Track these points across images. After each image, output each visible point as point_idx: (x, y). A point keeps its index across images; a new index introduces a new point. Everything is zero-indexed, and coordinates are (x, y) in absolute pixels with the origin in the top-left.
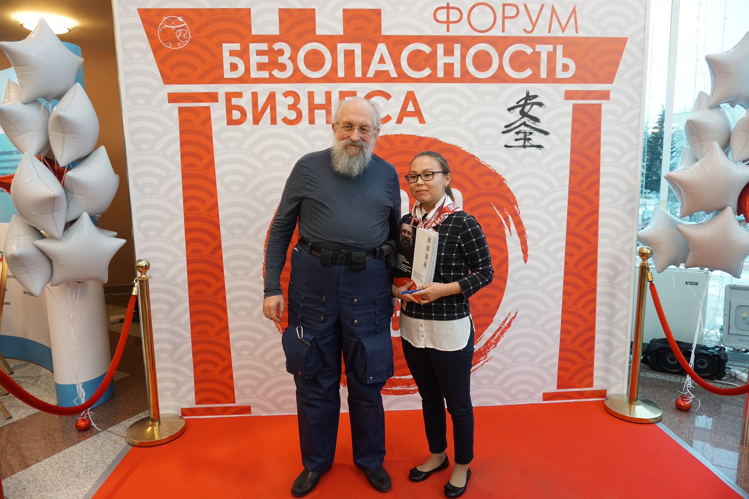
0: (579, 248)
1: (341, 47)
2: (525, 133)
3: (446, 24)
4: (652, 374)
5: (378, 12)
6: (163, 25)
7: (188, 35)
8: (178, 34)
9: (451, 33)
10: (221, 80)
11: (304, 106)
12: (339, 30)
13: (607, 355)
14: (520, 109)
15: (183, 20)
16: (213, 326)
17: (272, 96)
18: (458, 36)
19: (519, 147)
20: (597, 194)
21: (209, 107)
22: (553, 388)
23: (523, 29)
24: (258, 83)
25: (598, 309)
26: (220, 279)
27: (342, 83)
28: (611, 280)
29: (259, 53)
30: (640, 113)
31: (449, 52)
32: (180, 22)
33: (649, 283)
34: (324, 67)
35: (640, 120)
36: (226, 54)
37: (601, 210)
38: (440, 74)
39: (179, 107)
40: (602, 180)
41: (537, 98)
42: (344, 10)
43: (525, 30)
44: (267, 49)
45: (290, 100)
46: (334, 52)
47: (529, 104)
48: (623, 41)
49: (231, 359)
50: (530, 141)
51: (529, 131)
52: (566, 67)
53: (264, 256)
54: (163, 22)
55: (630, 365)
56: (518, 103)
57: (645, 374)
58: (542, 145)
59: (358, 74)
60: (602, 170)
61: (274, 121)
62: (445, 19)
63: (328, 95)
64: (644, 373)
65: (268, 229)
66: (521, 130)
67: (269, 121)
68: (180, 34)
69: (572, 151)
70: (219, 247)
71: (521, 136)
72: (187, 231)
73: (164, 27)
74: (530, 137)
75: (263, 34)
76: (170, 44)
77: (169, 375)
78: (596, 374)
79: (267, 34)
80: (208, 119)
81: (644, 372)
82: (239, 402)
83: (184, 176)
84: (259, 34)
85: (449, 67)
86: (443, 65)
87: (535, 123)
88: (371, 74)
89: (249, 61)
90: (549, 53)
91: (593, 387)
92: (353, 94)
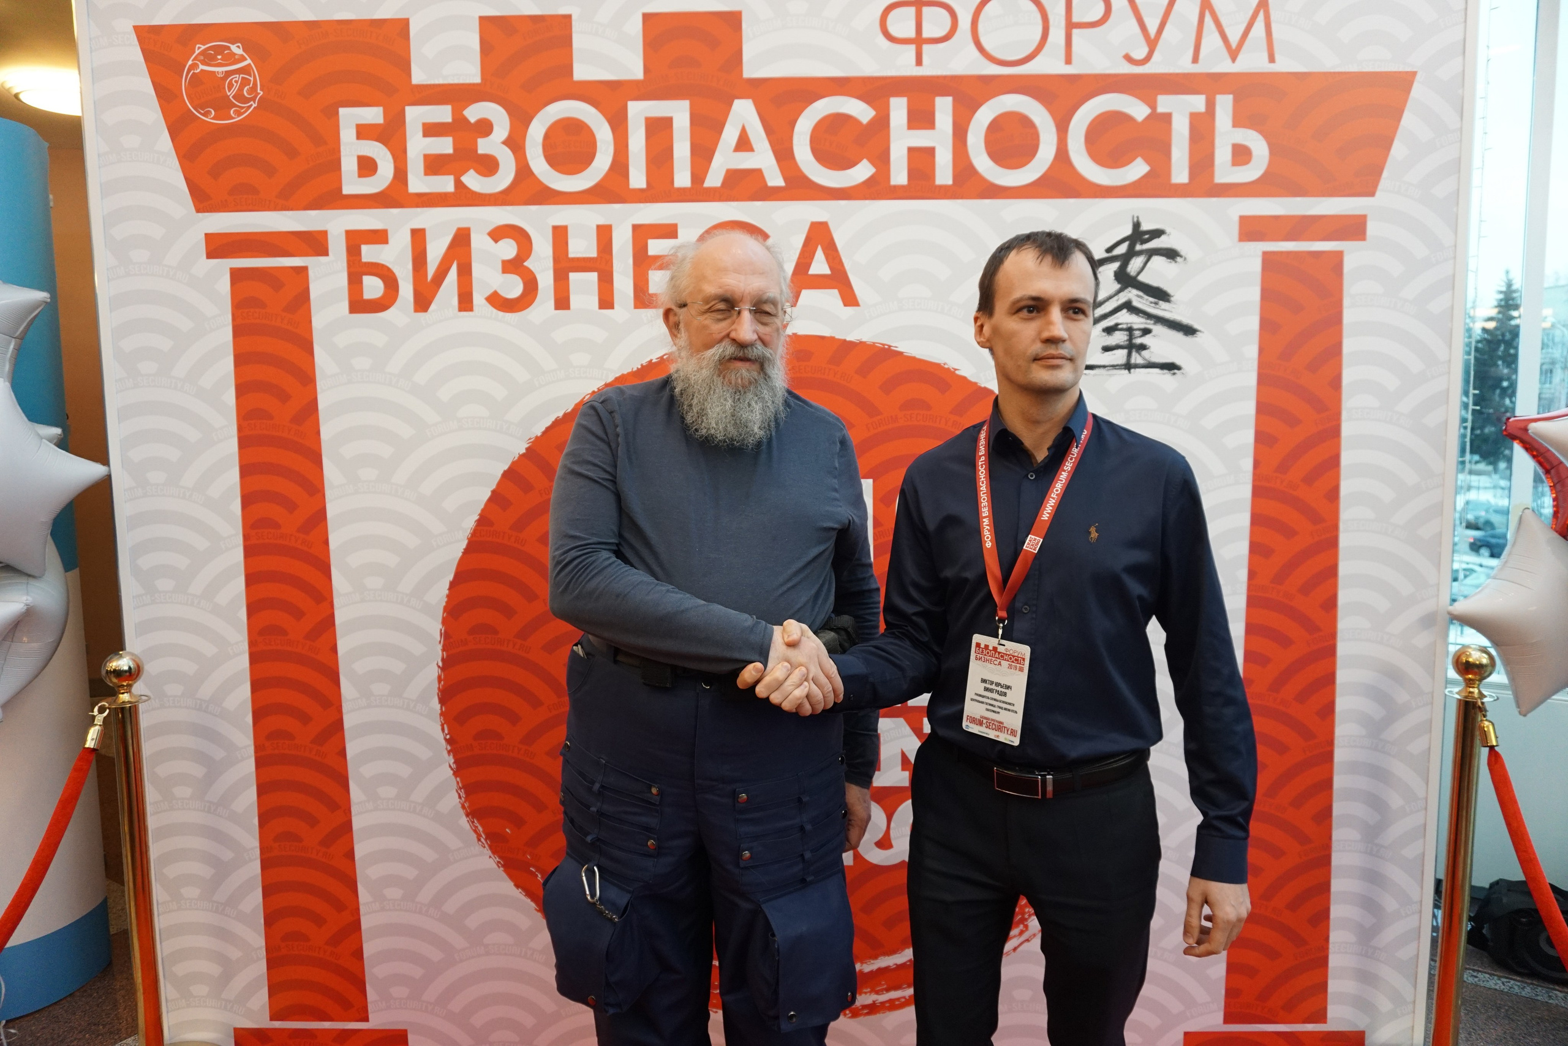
0: (1285, 641)
1: (638, 111)
2: (1130, 330)
3: (911, 49)
4: (1496, 978)
5: (732, 21)
6: (194, 66)
7: (254, 89)
8: (231, 86)
9: (930, 69)
10: (334, 199)
11: (541, 263)
12: (634, 68)
13: (1366, 935)
14: (1116, 265)
15: (244, 50)
16: (312, 821)
17: (461, 240)
18: (945, 77)
19: (1114, 367)
20: (1333, 495)
21: (303, 270)
22: (1212, 1020)
23: (1124, 53)
24: (427, 207)
25: (1338, 808)
26: (332, 703)
27: (640, 202)
28: (1376, 729)
29: (431, 130)
30: (1454, 276)
31: (921, 118)
32: (237, 57)
33: (1487, 749)
34: (596, 163)
35: (1453, 293)
36: (347, 134)
37: (1345, 540)
38: (899, 176)
39: (231, 269)
40: (1348, 458)
41: (1163, 237)
42: (647, 18)
43: (1128, 58)
44: (448, 119)
45: (508, 249)
46: (619, 123)
47: (1140, 253)
48: (1403, 82)
49: (358, 909)
50: (1144, 353)
51: (1142, 326)
52: (1241, 155)
53: (440, 647)
54: (193, 61)
55: (1435, 934)
56: (1109, 250)
57: (1476, 977)
58: (1178, 362)
59: (682, 178)
60: (1348, 429)
61: (465, 302)
62: (911, 33)
63: (604, 234)
64: (1475, 974)
65: (451, 577)
66: (1119, 321)
67: (455, 301)
68: (236, 87)
69: (1263, 379)
70: (328, 623)
71: (1120, 337)
72: (251, 580)
73: (198, 71)
74: (1146, 340)
75: (441, 81)
76: (208, 111)
77: (203, 941)
78: (1334, 986)
79: (451, 82)
80: (303, 297)
81: (1474, 970)
82: (379, 1019)
83: (245, 442)
84: (429, 82)
85: (921, 158)
86: (905, 152)
87: (1156, 303)
88: (714, 179)
89: (405, 151)
90: (1194, 117)
91: (1325, 1022)
92: (669, 231)
